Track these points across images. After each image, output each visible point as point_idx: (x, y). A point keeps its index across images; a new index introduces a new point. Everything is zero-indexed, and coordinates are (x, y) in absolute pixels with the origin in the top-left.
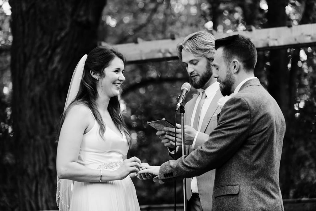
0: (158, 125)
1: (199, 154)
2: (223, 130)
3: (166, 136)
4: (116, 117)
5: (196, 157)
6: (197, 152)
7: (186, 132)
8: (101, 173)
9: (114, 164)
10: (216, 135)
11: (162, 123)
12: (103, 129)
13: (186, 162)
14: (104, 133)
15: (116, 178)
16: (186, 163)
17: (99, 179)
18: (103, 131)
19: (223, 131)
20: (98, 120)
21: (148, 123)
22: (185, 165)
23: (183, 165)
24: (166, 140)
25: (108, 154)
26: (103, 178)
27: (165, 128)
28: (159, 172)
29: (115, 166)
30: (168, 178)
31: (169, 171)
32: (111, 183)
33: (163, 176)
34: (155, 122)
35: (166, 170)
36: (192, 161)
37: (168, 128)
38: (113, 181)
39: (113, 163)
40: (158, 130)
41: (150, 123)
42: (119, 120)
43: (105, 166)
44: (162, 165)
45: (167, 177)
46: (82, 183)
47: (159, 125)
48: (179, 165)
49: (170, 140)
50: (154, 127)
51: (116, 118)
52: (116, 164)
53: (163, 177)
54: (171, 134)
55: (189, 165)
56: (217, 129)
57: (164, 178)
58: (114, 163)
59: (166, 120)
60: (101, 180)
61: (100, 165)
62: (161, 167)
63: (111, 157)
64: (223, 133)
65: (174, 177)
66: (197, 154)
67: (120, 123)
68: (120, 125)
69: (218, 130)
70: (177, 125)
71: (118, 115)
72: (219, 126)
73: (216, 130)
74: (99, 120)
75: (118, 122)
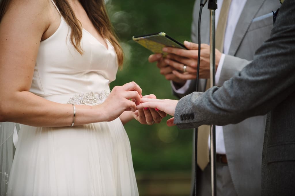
0: (151, 43)
1: (236, 86)
2: (282, 43)
3: (168, 62)
4: (96, 13)
5: (229, 91)
6: (232, 82)
7: (203, 56)
8: (75, 110)
9: (96, 96)
10: (268, 52)
11: (160, 40)
12: (77, 32)
13: (214, 98)
14: (79, 41)
15: (101, 117)
16: (213, 100)
17: (70, 120)
18: (77, 36)
19: (282, 45)
20: (67, 17)
21: (136, 39)
22: (212, 104)
23: (209, 103)
24: (168, 70)
25: (86, 76)
26: (79, 119)
27: (166, 49)
28: (174, 110)
29: (98, 100)
30: (187, 121)
31: (189, 111)
32: (89, 128)
33: (179, 118)
34: (148, 39)
35: (185, 109)
36: (222, 97)
37: (170, 48)
38: (92, 124)
39: (94, 93)
40: (153, 51)
41: (138, 40)
42: (100, 19)
43: (80, 98)
44: (181, 99)
45: (186, 119)
46: (39, 128)
47: (155, 43)
48: (203, 102)
49: (173, 68)
50: (146, 47)
51: (96, 15)
52: (100, 95)
53: (179, 121)
54: (176, 59)
55: (217, 105)
56: (270, 40)
57: (181, 122)
58: (96, 93)
59: (166, 36)
60: (74, 122)
61: (72, 97)
62: (179, 103)
63: (90, 83)
64: (283, 48)
65: (196, 121)
66: (232, 86)
67: (102, 25)
68: (102, 28)
69: (272, 42)
70: (186, 43)
71: (100, 11)
72: (274, 35)
73: (269, 43)
74: (69, 17)
75: (100, 23)
